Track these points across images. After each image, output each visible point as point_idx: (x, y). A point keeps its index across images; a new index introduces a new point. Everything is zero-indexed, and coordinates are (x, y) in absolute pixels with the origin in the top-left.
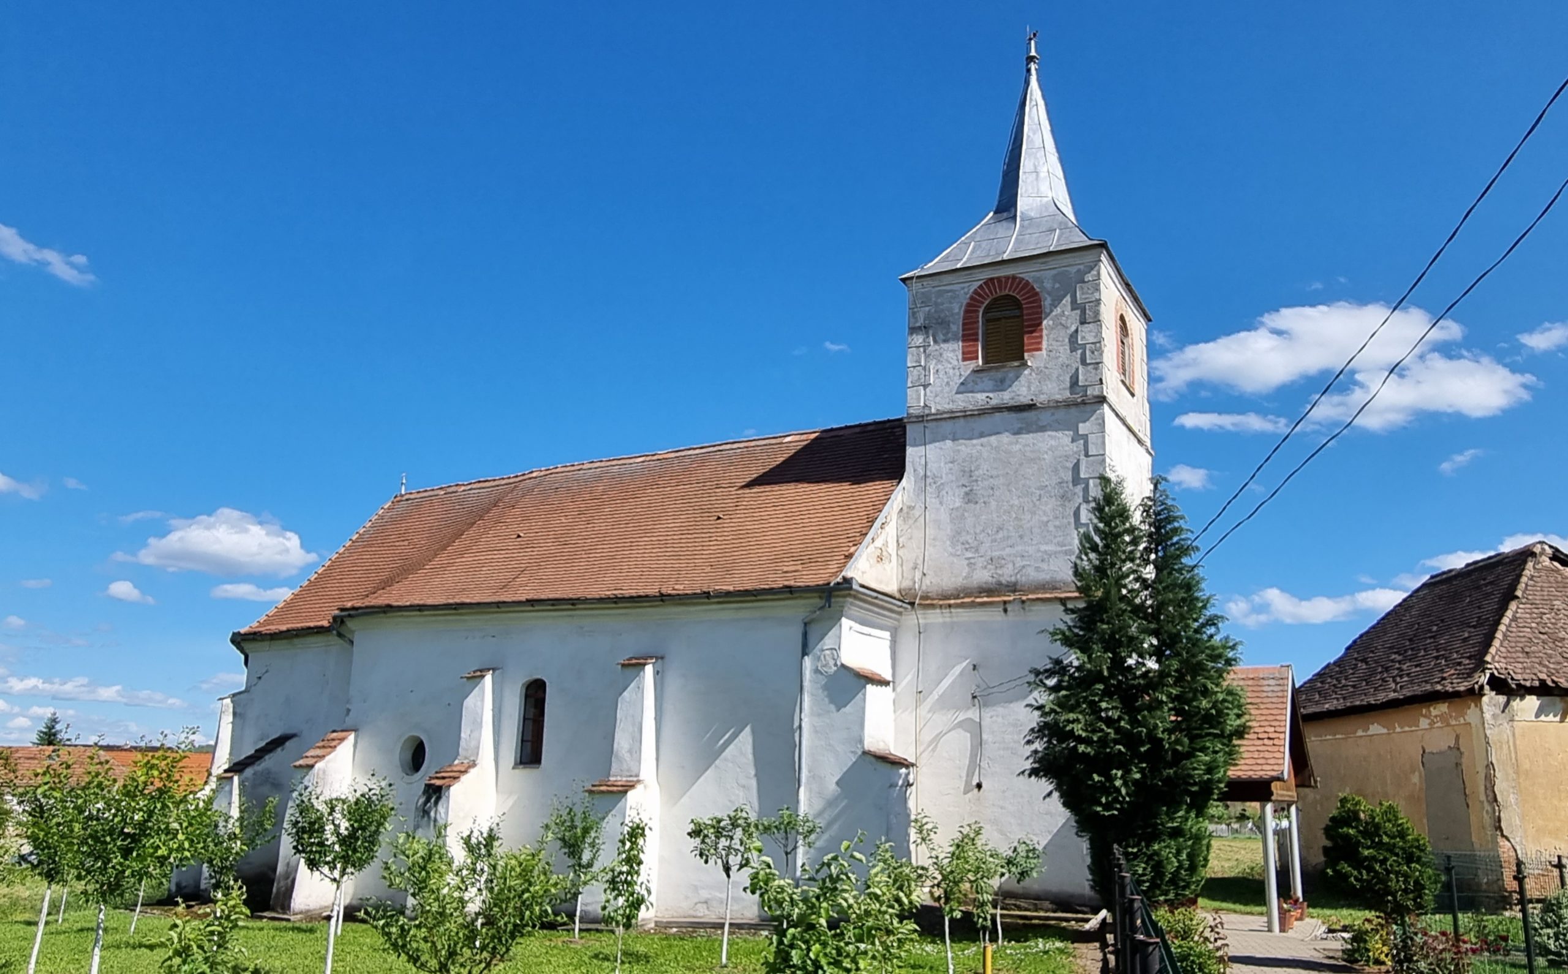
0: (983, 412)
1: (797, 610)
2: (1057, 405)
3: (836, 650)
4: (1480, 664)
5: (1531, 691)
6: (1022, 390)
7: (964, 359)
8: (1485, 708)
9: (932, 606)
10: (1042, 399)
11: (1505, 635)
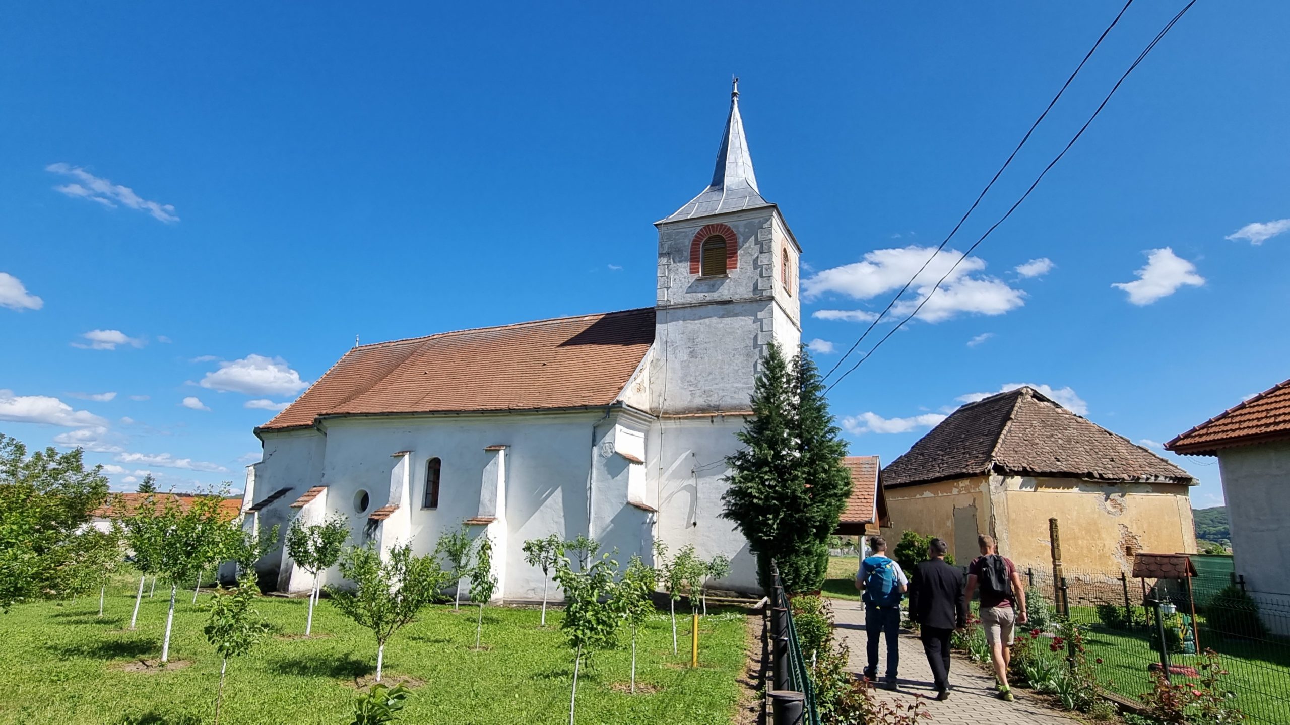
0: (702, 304)
1: (589, 420)
2: (746, 301)
3: (612, 443)
4: (989, 458)
5: (1018, 473)
6: (725, 291)
7: (691, 273)
8: (991, 483)
9: (669, 418)
10: (736, 297)
11: (1004, 441)
